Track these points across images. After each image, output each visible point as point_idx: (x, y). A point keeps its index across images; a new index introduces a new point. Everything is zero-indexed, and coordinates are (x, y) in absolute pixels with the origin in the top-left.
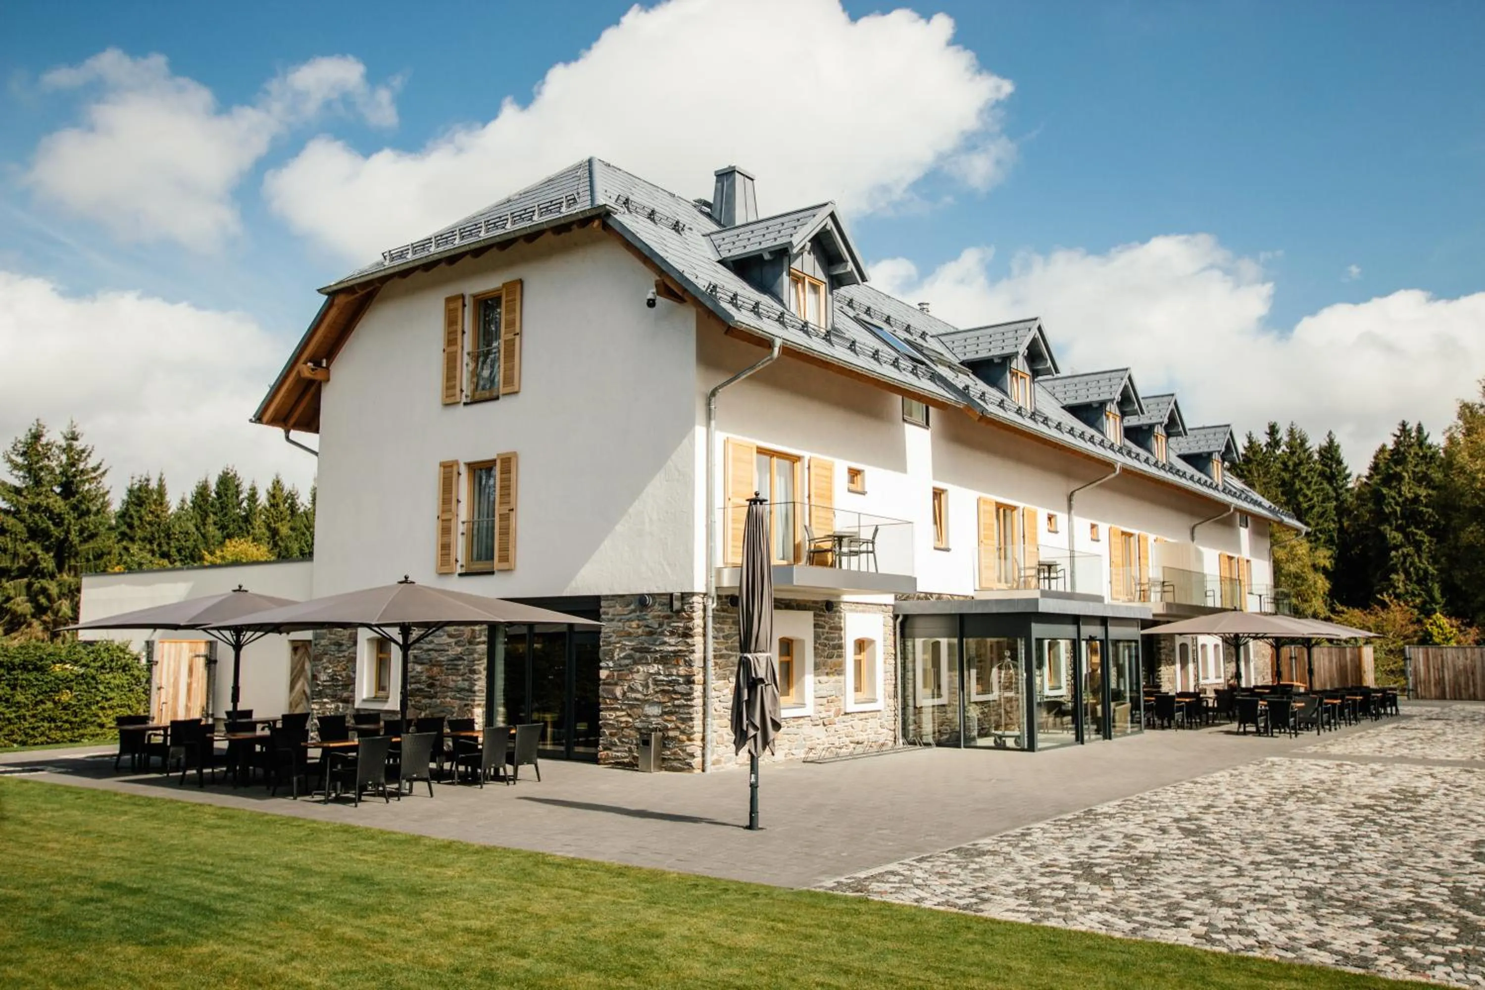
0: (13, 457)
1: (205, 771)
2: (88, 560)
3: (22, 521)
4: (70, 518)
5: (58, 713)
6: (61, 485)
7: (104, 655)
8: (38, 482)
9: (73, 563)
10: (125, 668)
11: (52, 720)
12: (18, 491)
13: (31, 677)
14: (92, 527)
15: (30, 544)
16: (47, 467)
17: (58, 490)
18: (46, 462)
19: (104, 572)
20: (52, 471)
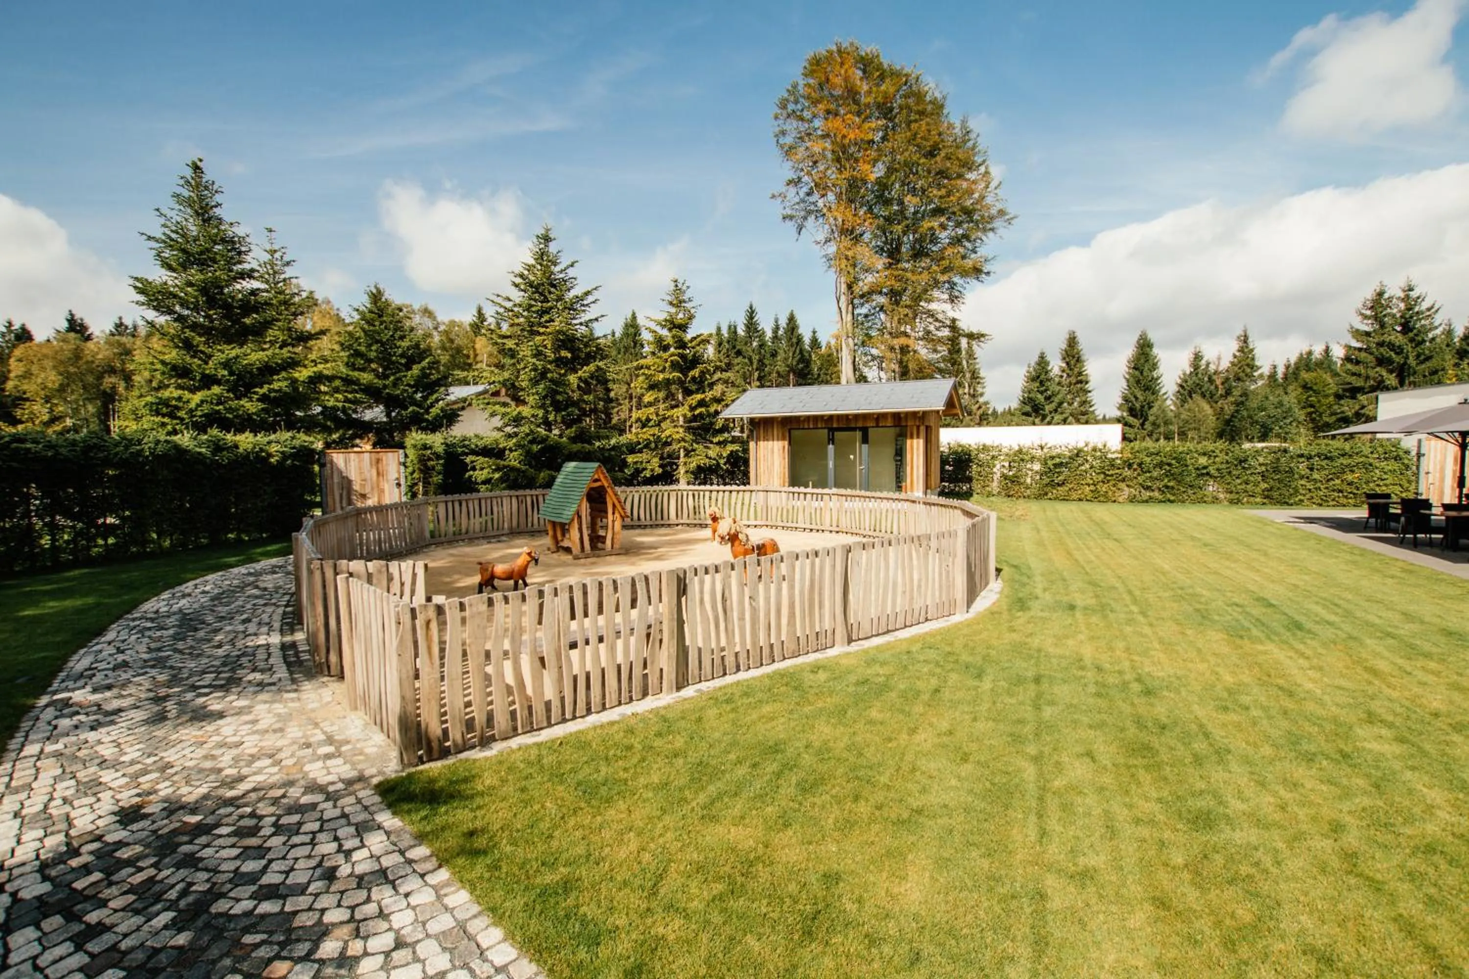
0: (1364, 311)
1: (1419, 536)
2: (1425, 376)
3: (1371, 354)
4: (1408, 348)
5: (1345, 487)
6: (1401, 325)
7: (1380, 449)
8: (1382, 326)
9: (1412, 379)
10: (1397, 458)
11: (1341, 491)
12: (1368, 334)
13: (1324, 463)
14: (1427, 352)
15: (1378, 369)
16: (1389, 314)
17: (1399, 329)
18: (1389, 310)
19: (1440, 383)
20: (1394, 316)
